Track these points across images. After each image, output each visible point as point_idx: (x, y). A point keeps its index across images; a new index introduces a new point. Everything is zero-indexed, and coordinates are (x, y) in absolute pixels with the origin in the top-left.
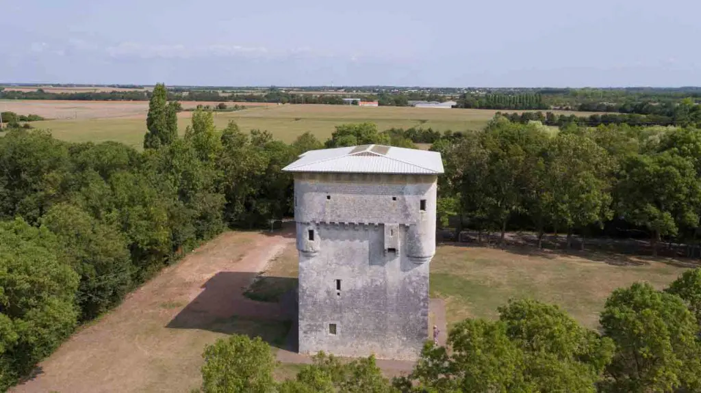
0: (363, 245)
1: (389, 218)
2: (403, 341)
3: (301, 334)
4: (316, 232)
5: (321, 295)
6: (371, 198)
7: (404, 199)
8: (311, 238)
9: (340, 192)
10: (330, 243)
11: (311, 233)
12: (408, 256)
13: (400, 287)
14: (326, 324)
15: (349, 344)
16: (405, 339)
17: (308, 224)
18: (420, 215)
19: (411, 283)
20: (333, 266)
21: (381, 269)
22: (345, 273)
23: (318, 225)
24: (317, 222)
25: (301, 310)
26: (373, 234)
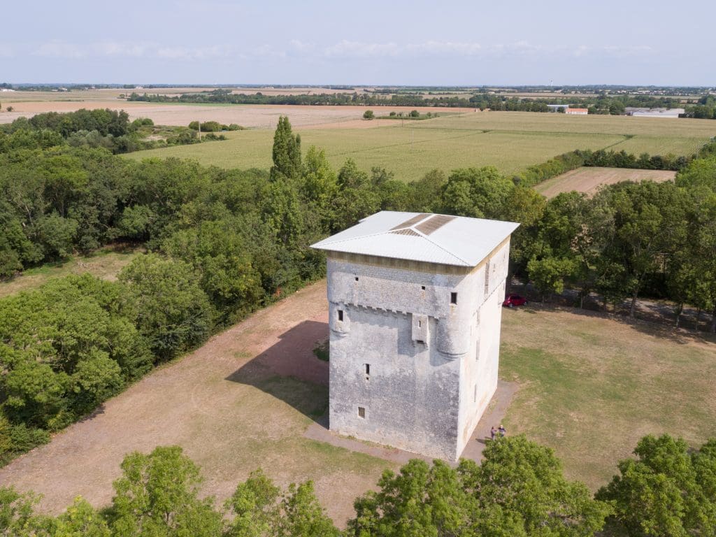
0: (392, 332)
1: (418, 309)
2: (431, 437)
3: (331, 411)
4: (345, 313)
5: (351, 377)
6: (400, 284)
7: (433, 290)
8: (341, 318)
9: (367, 275)
10: (360, 325)
11: (341, 313)
12: (438, 350)
13: (429, 382)
14: (356, 407)
15: (377, 430)
16: (433, 435)
17: (337, 304)
18: (451, 308)
19: (440, 379)
20: (363, 349)
21: (410, 360)
22: (373, 358)
23: (346, 306)
24: (345, 303)
25: (332, 389)
26: (402, 322)
